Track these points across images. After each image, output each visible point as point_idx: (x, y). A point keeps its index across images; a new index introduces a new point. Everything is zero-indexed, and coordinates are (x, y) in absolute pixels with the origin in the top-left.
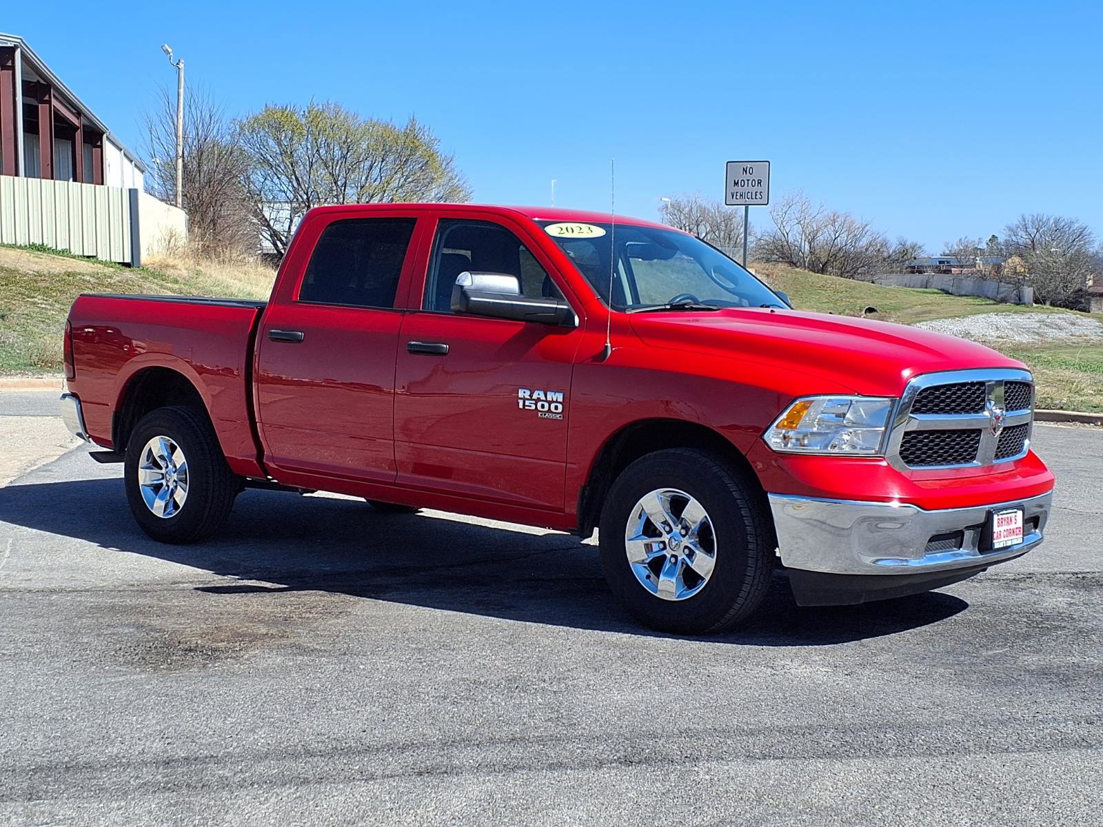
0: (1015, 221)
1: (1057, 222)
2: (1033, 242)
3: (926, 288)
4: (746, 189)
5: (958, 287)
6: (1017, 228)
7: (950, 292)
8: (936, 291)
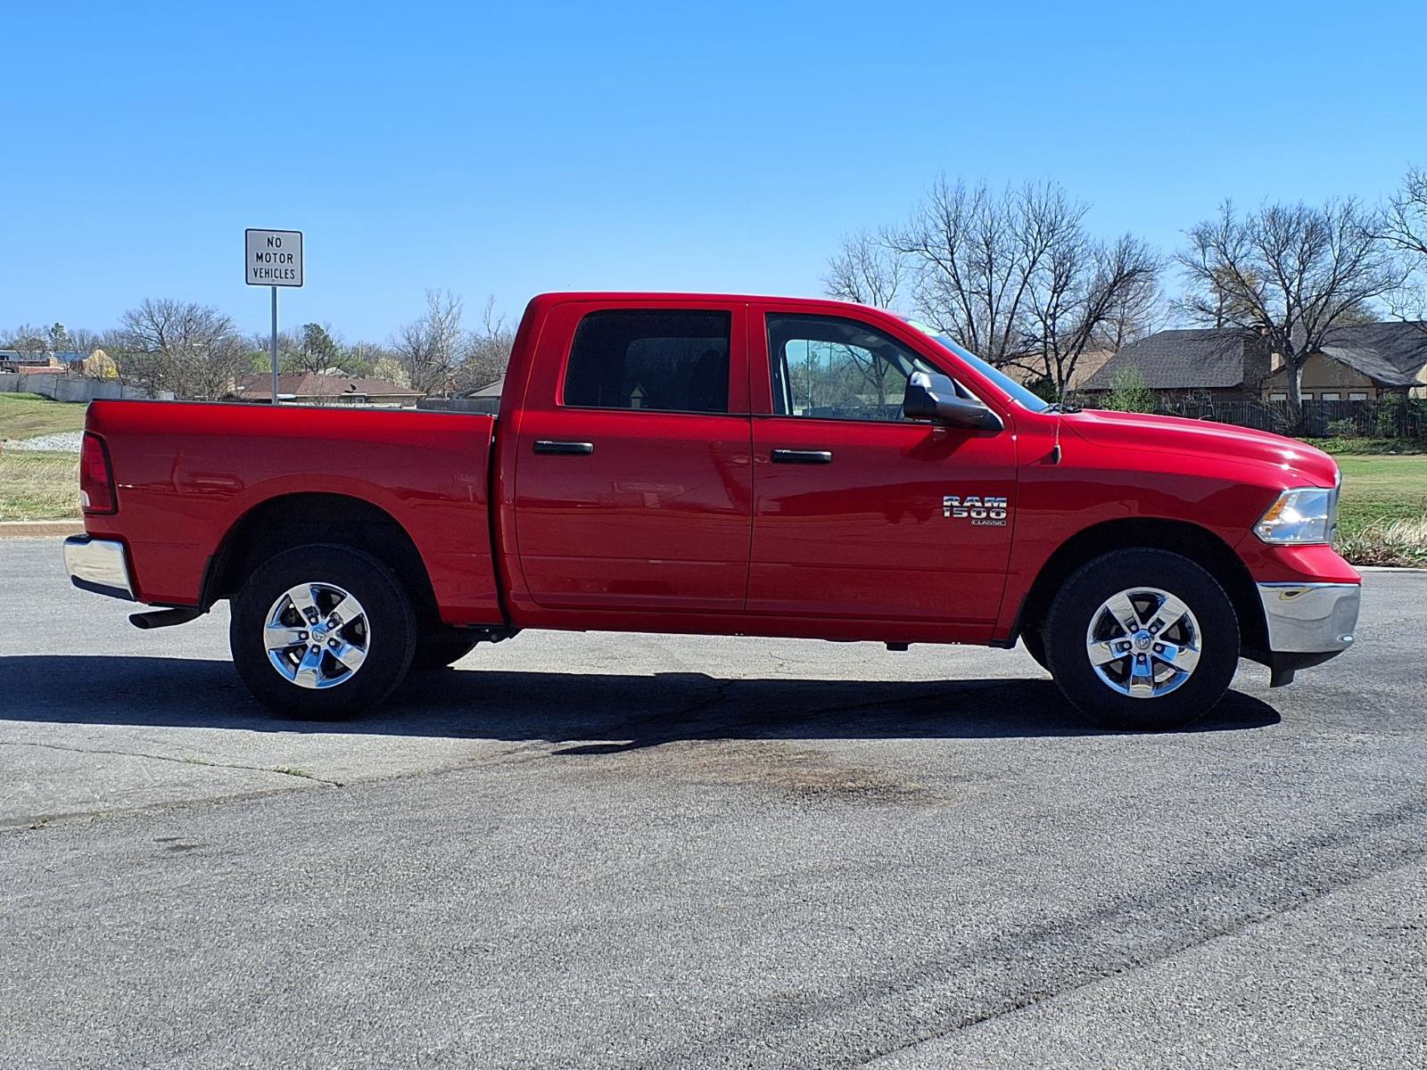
0: (136, 306)
1: (191, 309)
2: (161, 334)
3: (18, 391)
4: (272, 265)
5: (64, 391)
6: (140, 316)
7: (53, 397)
8: (33, 395)
